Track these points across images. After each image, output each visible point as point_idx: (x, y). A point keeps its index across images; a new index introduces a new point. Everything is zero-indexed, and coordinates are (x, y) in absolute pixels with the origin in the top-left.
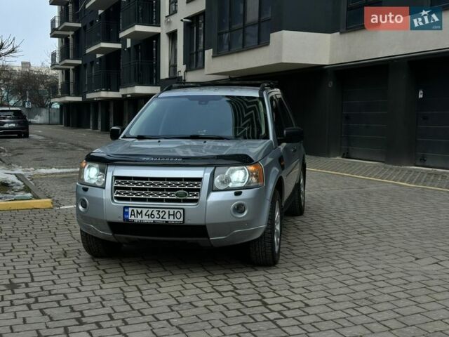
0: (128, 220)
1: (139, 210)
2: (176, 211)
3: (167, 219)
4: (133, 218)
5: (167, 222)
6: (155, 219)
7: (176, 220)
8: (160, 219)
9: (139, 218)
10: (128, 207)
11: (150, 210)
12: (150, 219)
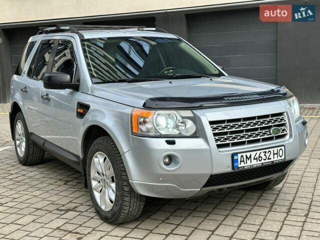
0: (238, 168)
1: (248, 154)
2: (279, 148)
3: (272, 160)
4: (242, 164)
5: (272, 162)
6: (263, 161)
7: (279, 158)
8: (267, 161)
9: (249, 163)
10: (237, 154)
11: (258, 152)
12: (259, 162)
